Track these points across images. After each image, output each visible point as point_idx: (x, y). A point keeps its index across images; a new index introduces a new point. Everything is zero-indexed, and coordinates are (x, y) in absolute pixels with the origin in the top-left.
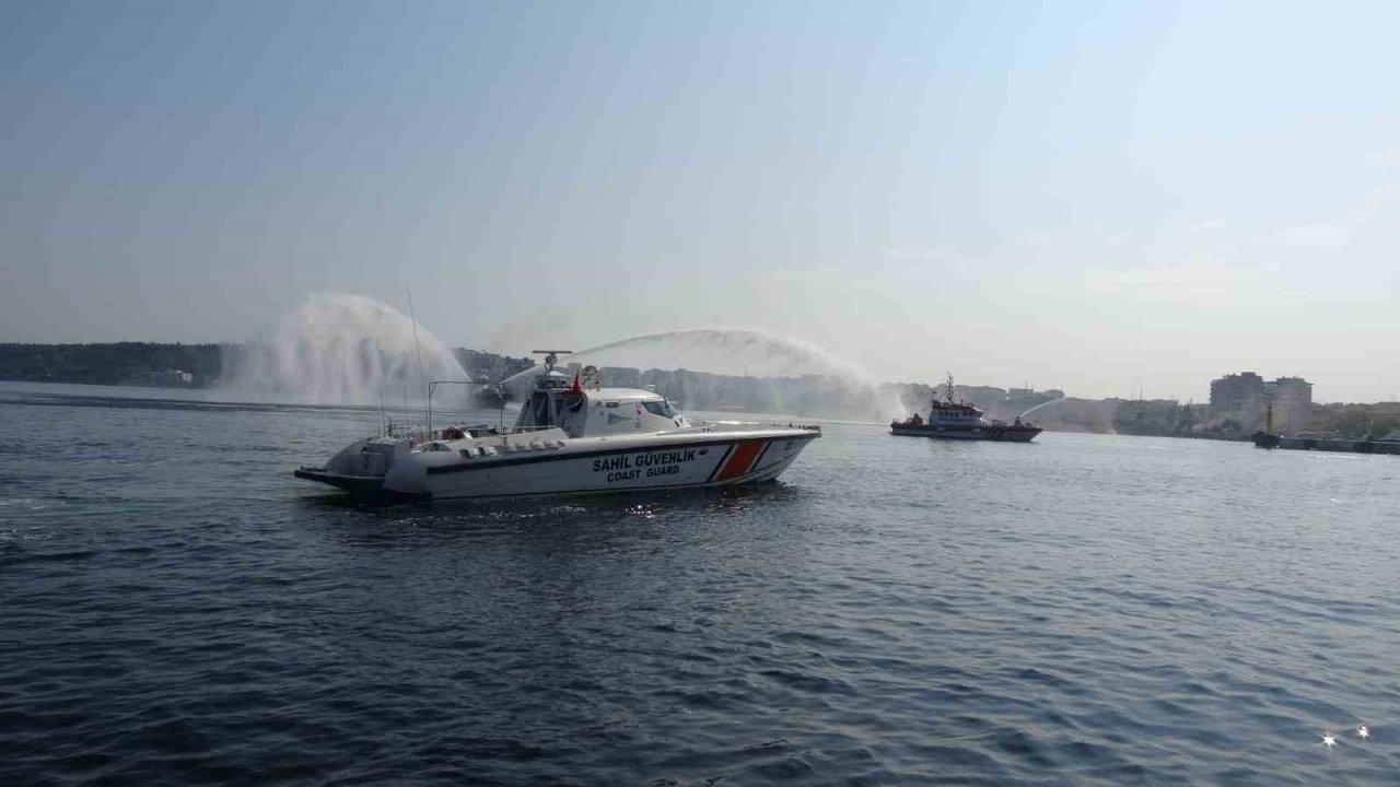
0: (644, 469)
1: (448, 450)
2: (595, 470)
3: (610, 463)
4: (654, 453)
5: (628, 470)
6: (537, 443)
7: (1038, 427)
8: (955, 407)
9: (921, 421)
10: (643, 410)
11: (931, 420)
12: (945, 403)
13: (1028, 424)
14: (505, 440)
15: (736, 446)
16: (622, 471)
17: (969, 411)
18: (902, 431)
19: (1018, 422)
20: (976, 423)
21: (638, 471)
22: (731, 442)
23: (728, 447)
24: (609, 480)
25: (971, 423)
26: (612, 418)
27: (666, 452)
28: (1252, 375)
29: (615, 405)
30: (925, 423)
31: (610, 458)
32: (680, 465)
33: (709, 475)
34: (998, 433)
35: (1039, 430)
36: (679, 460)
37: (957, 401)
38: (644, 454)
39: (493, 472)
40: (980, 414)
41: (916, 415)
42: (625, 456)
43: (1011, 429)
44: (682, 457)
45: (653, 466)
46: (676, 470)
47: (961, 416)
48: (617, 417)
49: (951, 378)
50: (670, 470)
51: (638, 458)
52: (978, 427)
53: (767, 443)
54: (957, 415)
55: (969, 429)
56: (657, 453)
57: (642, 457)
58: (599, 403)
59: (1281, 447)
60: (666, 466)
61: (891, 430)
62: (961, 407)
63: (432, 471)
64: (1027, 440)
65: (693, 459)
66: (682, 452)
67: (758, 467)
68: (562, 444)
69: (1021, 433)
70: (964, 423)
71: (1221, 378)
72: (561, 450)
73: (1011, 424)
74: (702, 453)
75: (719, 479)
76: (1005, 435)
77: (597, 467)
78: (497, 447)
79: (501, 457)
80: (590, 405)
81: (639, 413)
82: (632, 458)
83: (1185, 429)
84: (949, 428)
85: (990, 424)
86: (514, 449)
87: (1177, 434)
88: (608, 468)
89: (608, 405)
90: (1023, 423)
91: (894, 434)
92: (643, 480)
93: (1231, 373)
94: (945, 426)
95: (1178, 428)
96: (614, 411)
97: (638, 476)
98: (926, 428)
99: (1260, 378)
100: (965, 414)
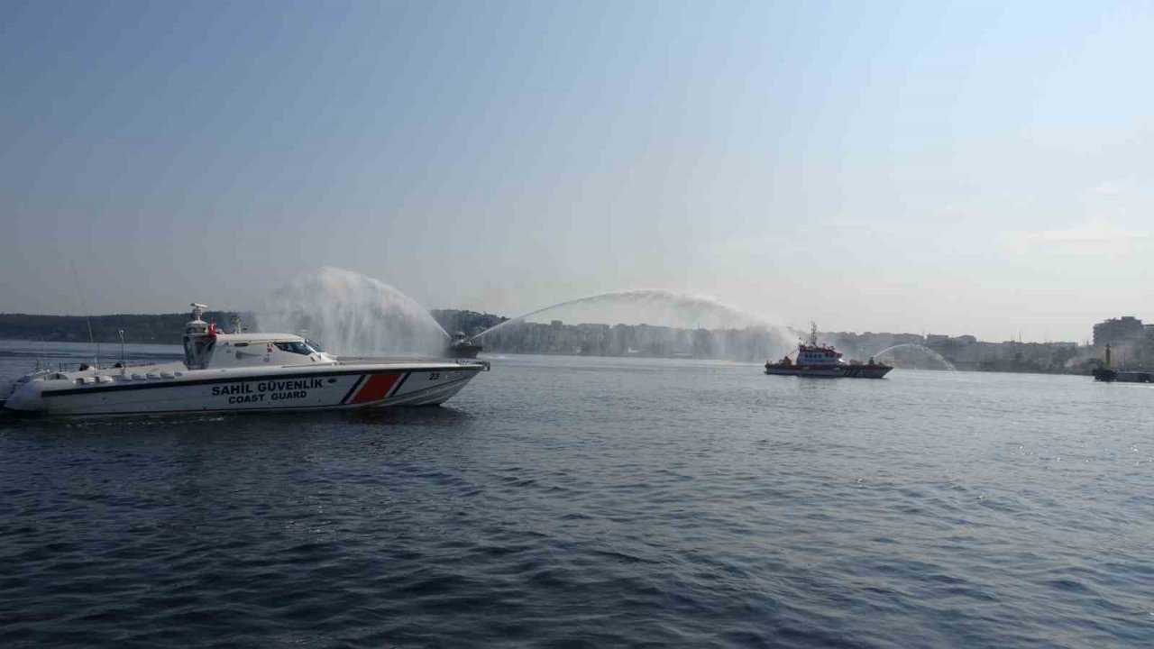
0: (268, 394)
1: (66, 378)
2: (214, 394)
3: (230, 389)
4: (276, 381)
5: (251, 395)
6: (154, 373)
7: (889, 365)
8: (818, 349)
9: (790, 362)
10: (275, 348)
11: (798, 361)
12: (810, 347)
13: (880, 363)
14: (123, 372)
15: (368, 377)
16: (244, 395)
17: (830, 353)
18: (773, 371)
19: (871, 362)
20: (836, 363)
21: (262, 396)
22: (363, 373)
23: (359, 377)
24: (230, 402)
25: (832, 363)
26: (239, 355)
27: (290, 380)
28: (1132, 319)
29: (245, 345)
30: (794, 363)
31: (229, 385)
32: (306, 390)
33: (342, 398)
34: (855, 371)
35: (890, 368)
36: (305, 387)
37: (820, 345)
38: (266, 382)
39: (109, 395)
40: (839, 356)
41: (786, 358)
42: (245, 384)
43: (865, 367)
44: (308, 384)
45: (277, 391)
46: (304, 395)
47: (824, 358)
48: (245, 354)
49: (815, 326)
50: (296, 394)
51: (260, 385)
52: (837, 366)
53: (403, 375)
54: (820, 356)
55: (830, 368)
56: (281, 381)
57: (264, 384)
58: (227, 343)
59: (1118, 381)
60: (292, 391)
61: (765, 370)
62: (824, 350)
63: (46, 394)
64: (880, 377)
65: (321, 386)
66: (308, 381)
67: (398, 393)
68: (179, 374)
69: (874, 371)
70: (825, 363)
71: (1102, 322)
72: (177, 379)
73: (866, 363)
74: (331, 381)
75: (353, 402)
76: (861, 372)
77: (216, 392)
78: (113, 377)
79: (116, 384)
80: (217, 344)
81: (270, 350)
82: (253, 386)
83: (1057, 366)
84: (814, 368)
85: (848, 364)
86: (131, 378)
87: (1050, 371)
88: (228, 392)
89: (237, 345)
90: (876, 363)
91: (768, 373)
92: (267, 402)
93: (1112, 318)
94: (810, 366)
95: (1051, 366)
96: (242, 349)
97: (261, 399)
98: (794, 368)
99: (1139, 322)
100: (827, 355)
